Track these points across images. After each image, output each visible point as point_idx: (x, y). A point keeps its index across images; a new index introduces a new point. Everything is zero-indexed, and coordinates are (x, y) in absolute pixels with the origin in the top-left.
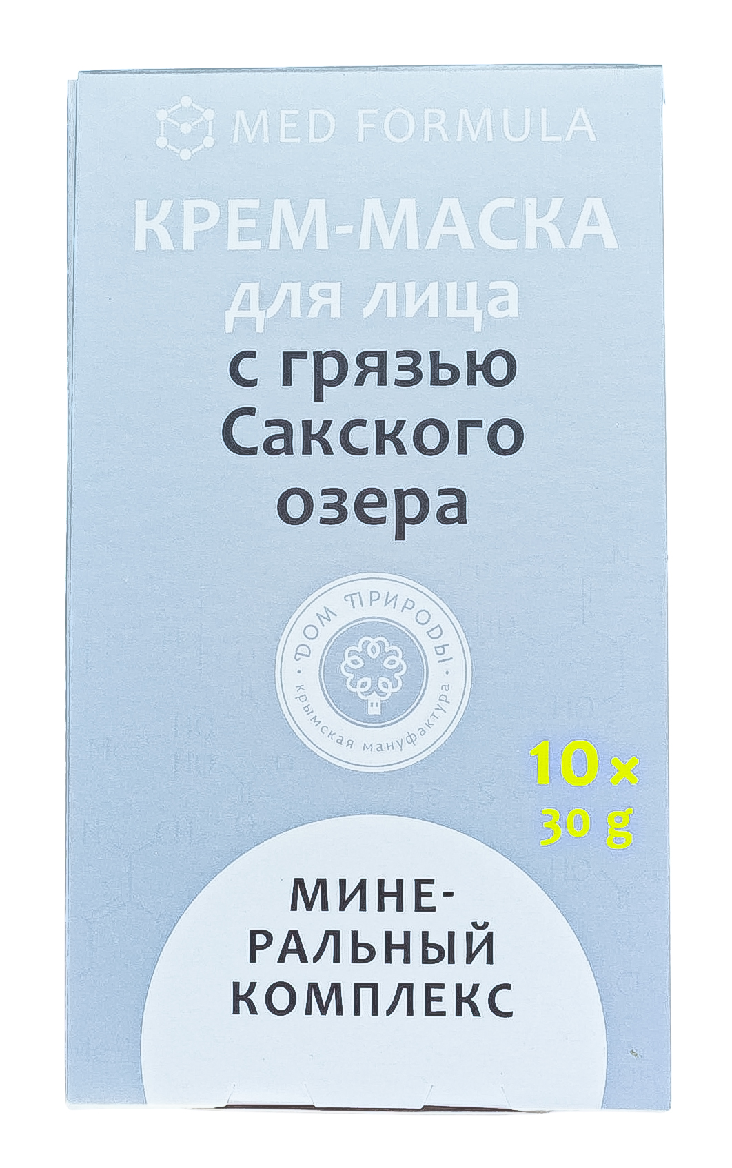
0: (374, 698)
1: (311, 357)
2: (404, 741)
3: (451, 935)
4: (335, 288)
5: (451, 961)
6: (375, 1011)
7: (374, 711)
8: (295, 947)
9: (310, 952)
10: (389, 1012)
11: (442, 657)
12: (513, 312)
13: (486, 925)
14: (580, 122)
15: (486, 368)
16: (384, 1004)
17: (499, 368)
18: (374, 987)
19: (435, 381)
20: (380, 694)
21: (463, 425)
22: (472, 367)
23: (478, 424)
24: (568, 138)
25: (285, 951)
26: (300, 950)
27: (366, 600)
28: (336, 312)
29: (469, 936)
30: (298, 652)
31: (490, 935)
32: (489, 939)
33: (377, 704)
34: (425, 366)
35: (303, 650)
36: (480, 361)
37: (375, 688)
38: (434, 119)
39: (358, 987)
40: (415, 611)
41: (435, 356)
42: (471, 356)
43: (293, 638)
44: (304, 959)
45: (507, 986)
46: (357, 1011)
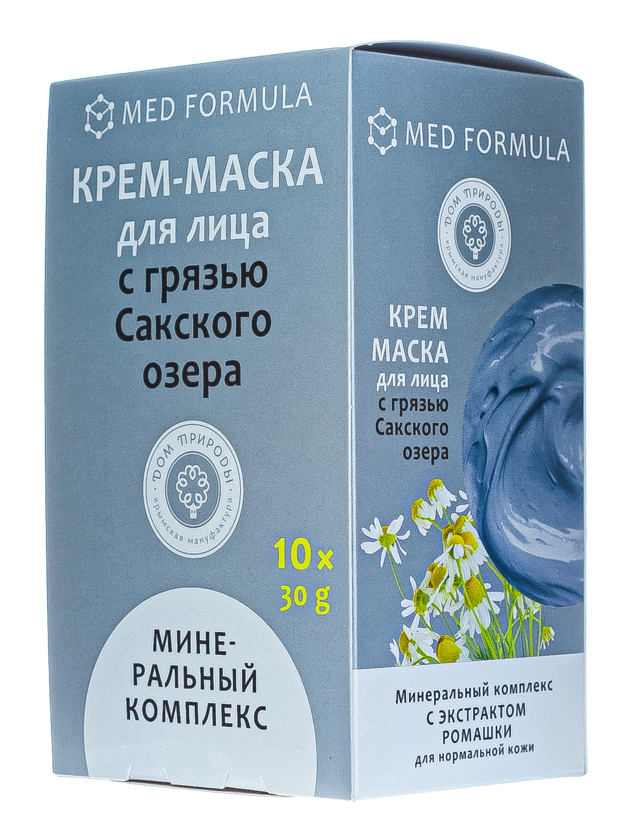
0: (193, 508)
1: (160, 271)
2: (209, 537)
3: (234, 671)
4: (172, 222)
5: (235, 690)
6: (197, 723)
7: (193, 516)
8: (156, 676)
9: (164, 680)
10: (204, 722)
11: (228, 479)
12: (265, 234)
13: (252, 665)
14: (304, 94)
15: (251, 275)
16: (201, 718)
17: (258, 275)
18: (196, 704)
19: (225, 286)
20: (197, 505)
21: (240, 315)
22: (244, 274)
23: (246, 314)
24: (297, 106)
25: (151, 678)
26: (158, 678)
27: (189, 439)
28: (173, 240)
29: (244, 671)
30: (155, 475)
31: (254, 672)
32: (254, 675)
33: (195, 511)
34: (219, 275)
35: (157, 474)
36: (248, 270)
37: (193, 501)
38: (226, 98)
39: (188, 704)
40: (214, 447)
41: (224, 267)
42: (243, 266)
43: (151, 466)
44: (160, 685)
45: (263, 708)
46: (188, 722)
